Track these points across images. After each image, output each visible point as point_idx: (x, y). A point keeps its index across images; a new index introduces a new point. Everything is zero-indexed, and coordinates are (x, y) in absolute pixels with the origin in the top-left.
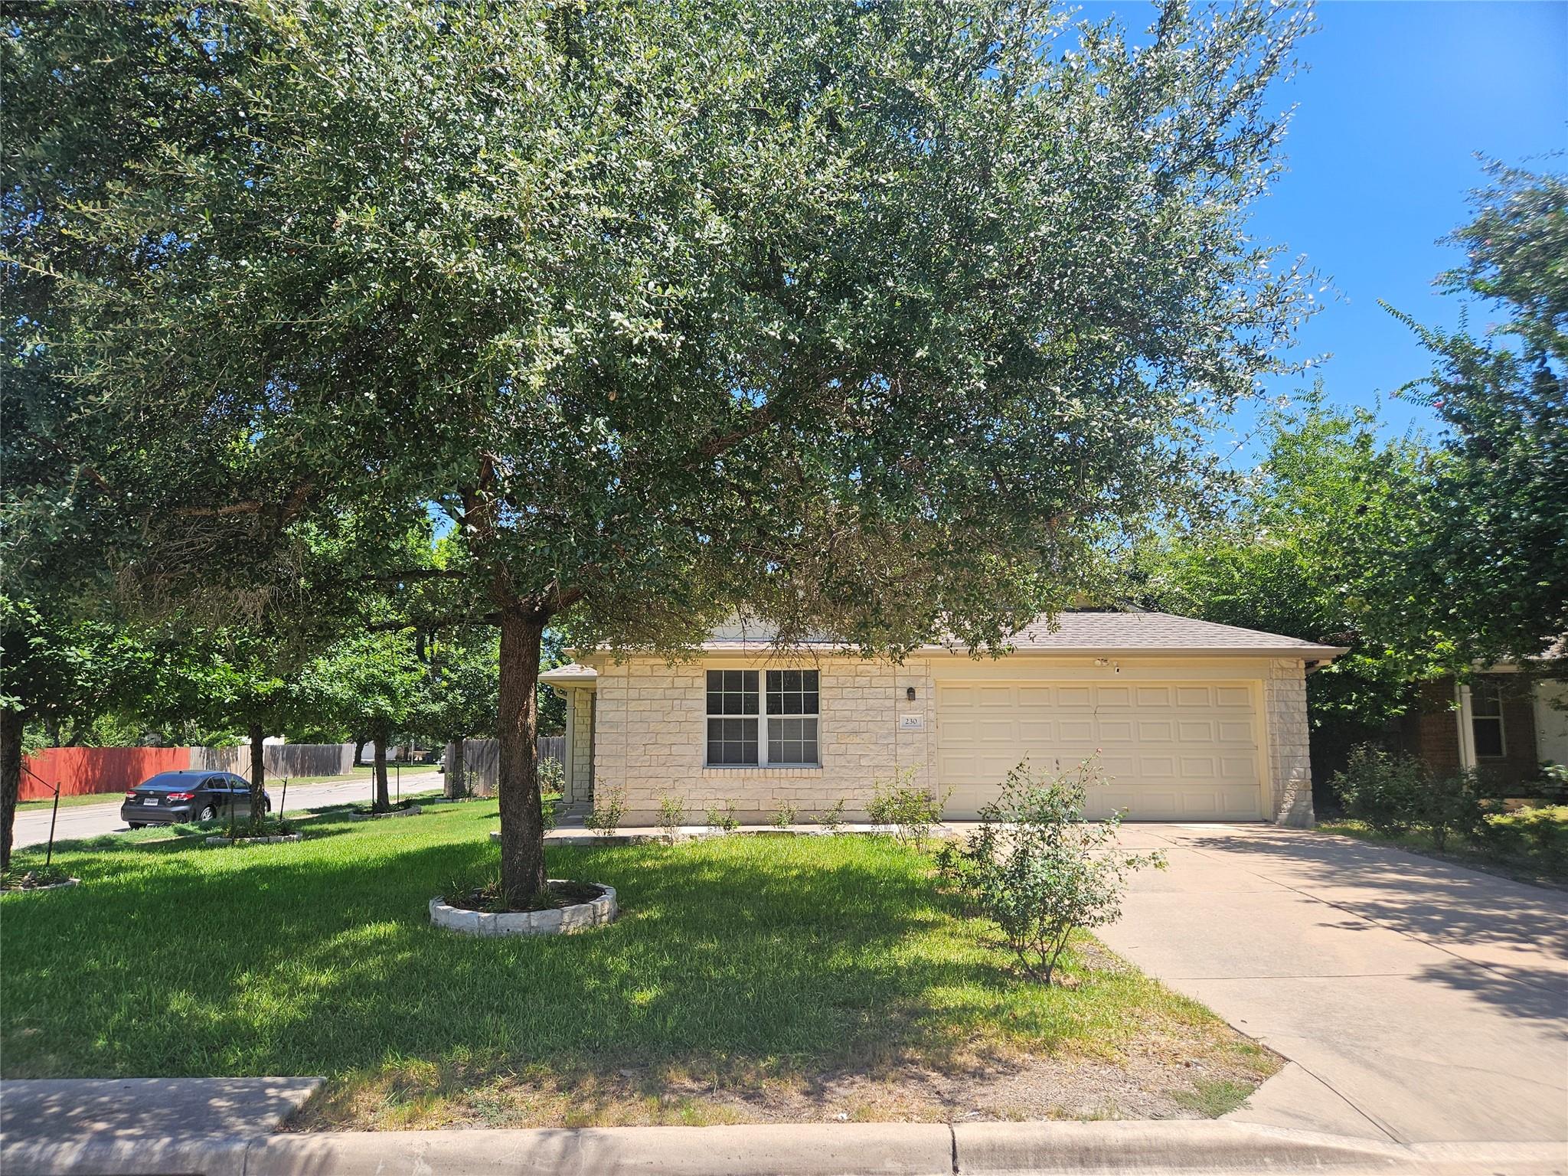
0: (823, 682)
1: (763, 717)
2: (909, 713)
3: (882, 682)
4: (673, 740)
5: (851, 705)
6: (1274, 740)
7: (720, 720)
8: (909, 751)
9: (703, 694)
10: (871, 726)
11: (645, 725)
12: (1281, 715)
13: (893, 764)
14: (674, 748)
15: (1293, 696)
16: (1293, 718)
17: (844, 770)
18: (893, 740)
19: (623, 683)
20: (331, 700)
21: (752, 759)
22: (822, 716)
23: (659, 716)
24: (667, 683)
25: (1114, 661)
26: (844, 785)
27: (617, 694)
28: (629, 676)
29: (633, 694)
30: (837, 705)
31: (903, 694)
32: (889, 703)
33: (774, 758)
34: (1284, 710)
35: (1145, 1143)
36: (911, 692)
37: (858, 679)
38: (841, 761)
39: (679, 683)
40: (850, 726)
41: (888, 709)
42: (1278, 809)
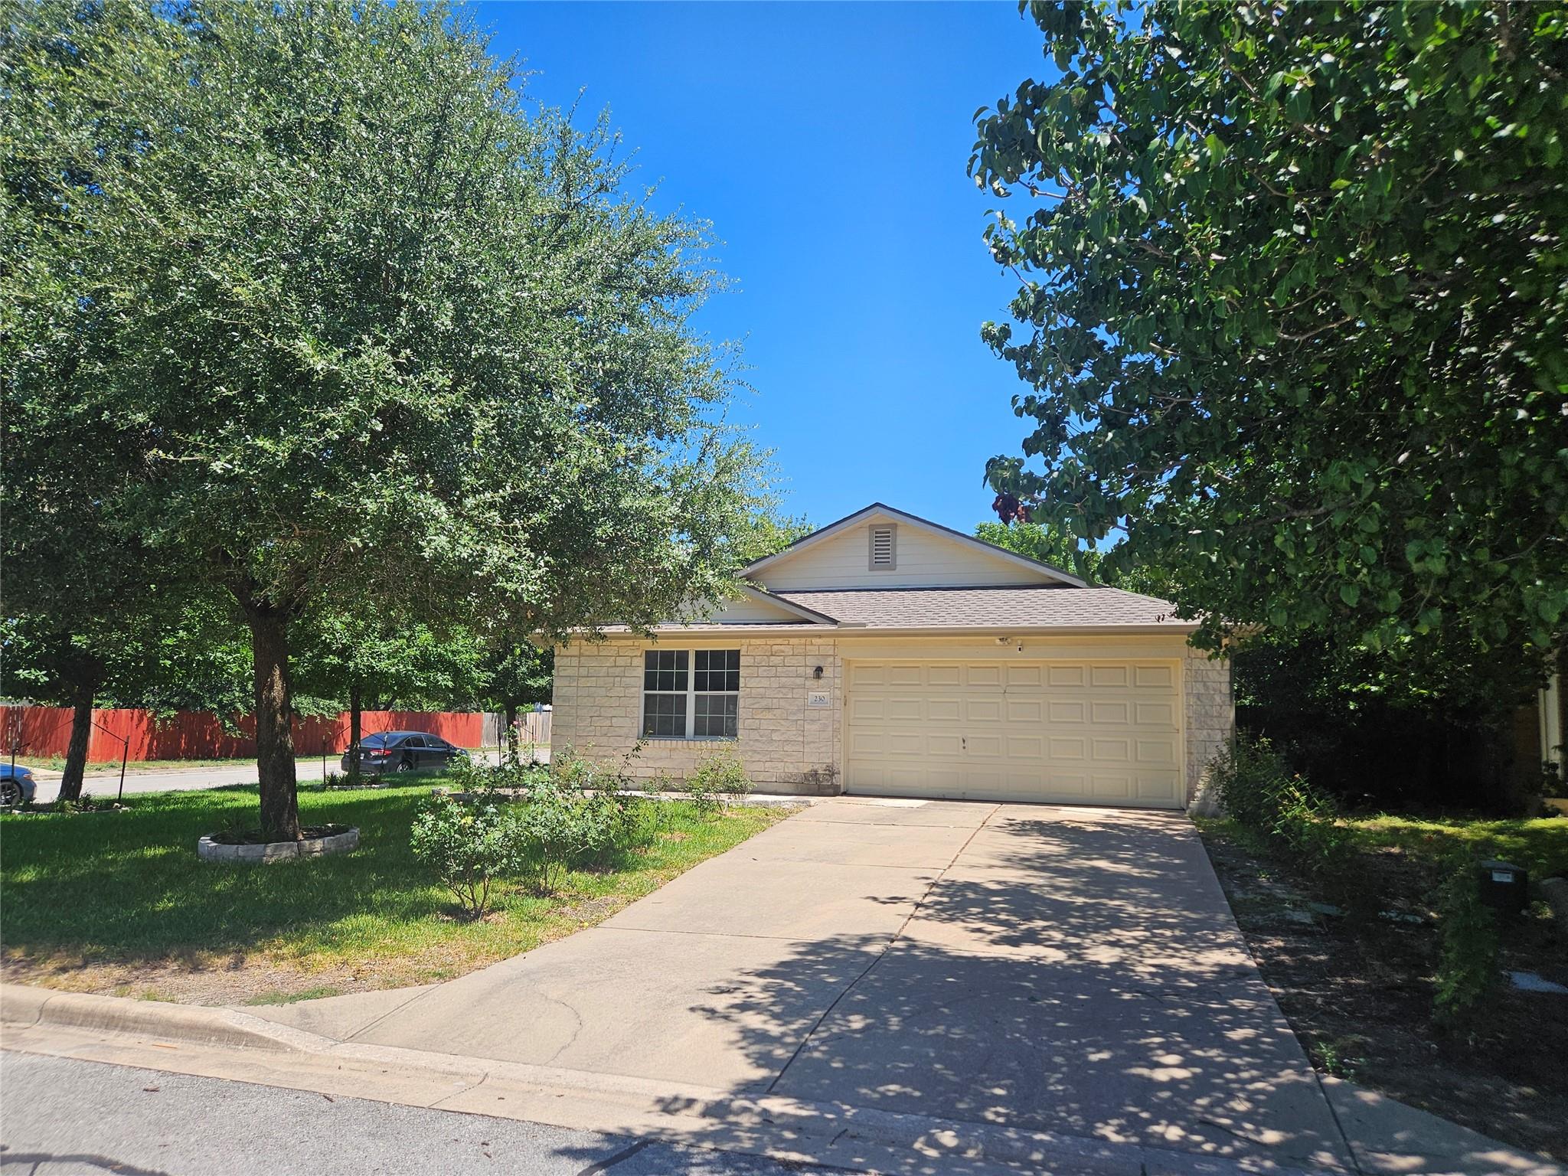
0: (743, 661)
1: (691, 694)
2: (818, 691)
3: (794, 661)
4: (614, 713)
5: (765, 683)
6: (1189, 723)
7: (655, 696)
8: (816, 727)
9: (641, 672)
10: (782, 703)
11: (592, 700)
12: (1198, 696)
13: (801, 739)
14: (614, 720)
15: (1213, 675)
16: (1213, 699)
17: (757, 744)
18: (801, 716)
19: (575, 662)
20: (384, 674)
21: (680, 732)
22: (740, 693)
23: (602, 691)
24: (610, 662)
25: (1019, 640)
26: (757, 757)
27: (569, 672)
28: (580, 655)
29: (583, 671)
30: (753, 683)
31: (810, 672)
32: (799, 681)
33: (699, 731)
34: (1202, 691)
35: (148, 1017)
36: (819, 670)
37: (772, 658)
38: (755, 735)
39: (620, 661)
40: (764, 703)
41: (799, 687)
42: (1191, 796)
